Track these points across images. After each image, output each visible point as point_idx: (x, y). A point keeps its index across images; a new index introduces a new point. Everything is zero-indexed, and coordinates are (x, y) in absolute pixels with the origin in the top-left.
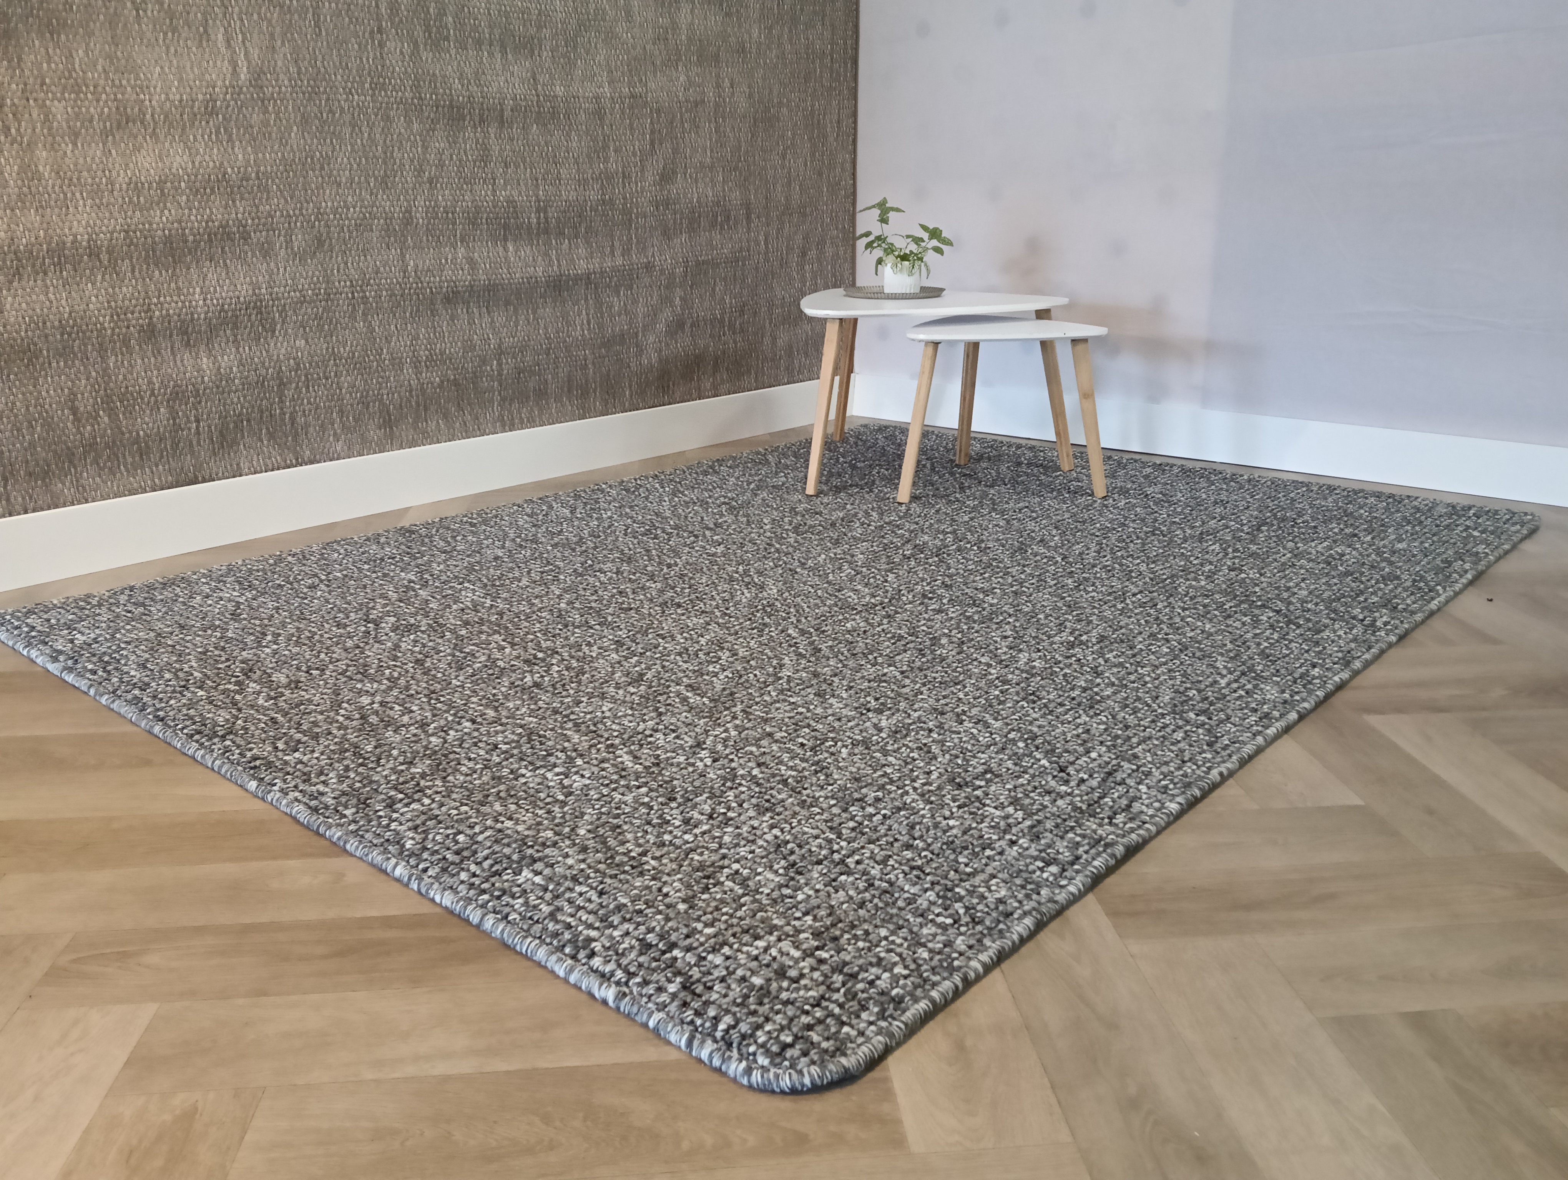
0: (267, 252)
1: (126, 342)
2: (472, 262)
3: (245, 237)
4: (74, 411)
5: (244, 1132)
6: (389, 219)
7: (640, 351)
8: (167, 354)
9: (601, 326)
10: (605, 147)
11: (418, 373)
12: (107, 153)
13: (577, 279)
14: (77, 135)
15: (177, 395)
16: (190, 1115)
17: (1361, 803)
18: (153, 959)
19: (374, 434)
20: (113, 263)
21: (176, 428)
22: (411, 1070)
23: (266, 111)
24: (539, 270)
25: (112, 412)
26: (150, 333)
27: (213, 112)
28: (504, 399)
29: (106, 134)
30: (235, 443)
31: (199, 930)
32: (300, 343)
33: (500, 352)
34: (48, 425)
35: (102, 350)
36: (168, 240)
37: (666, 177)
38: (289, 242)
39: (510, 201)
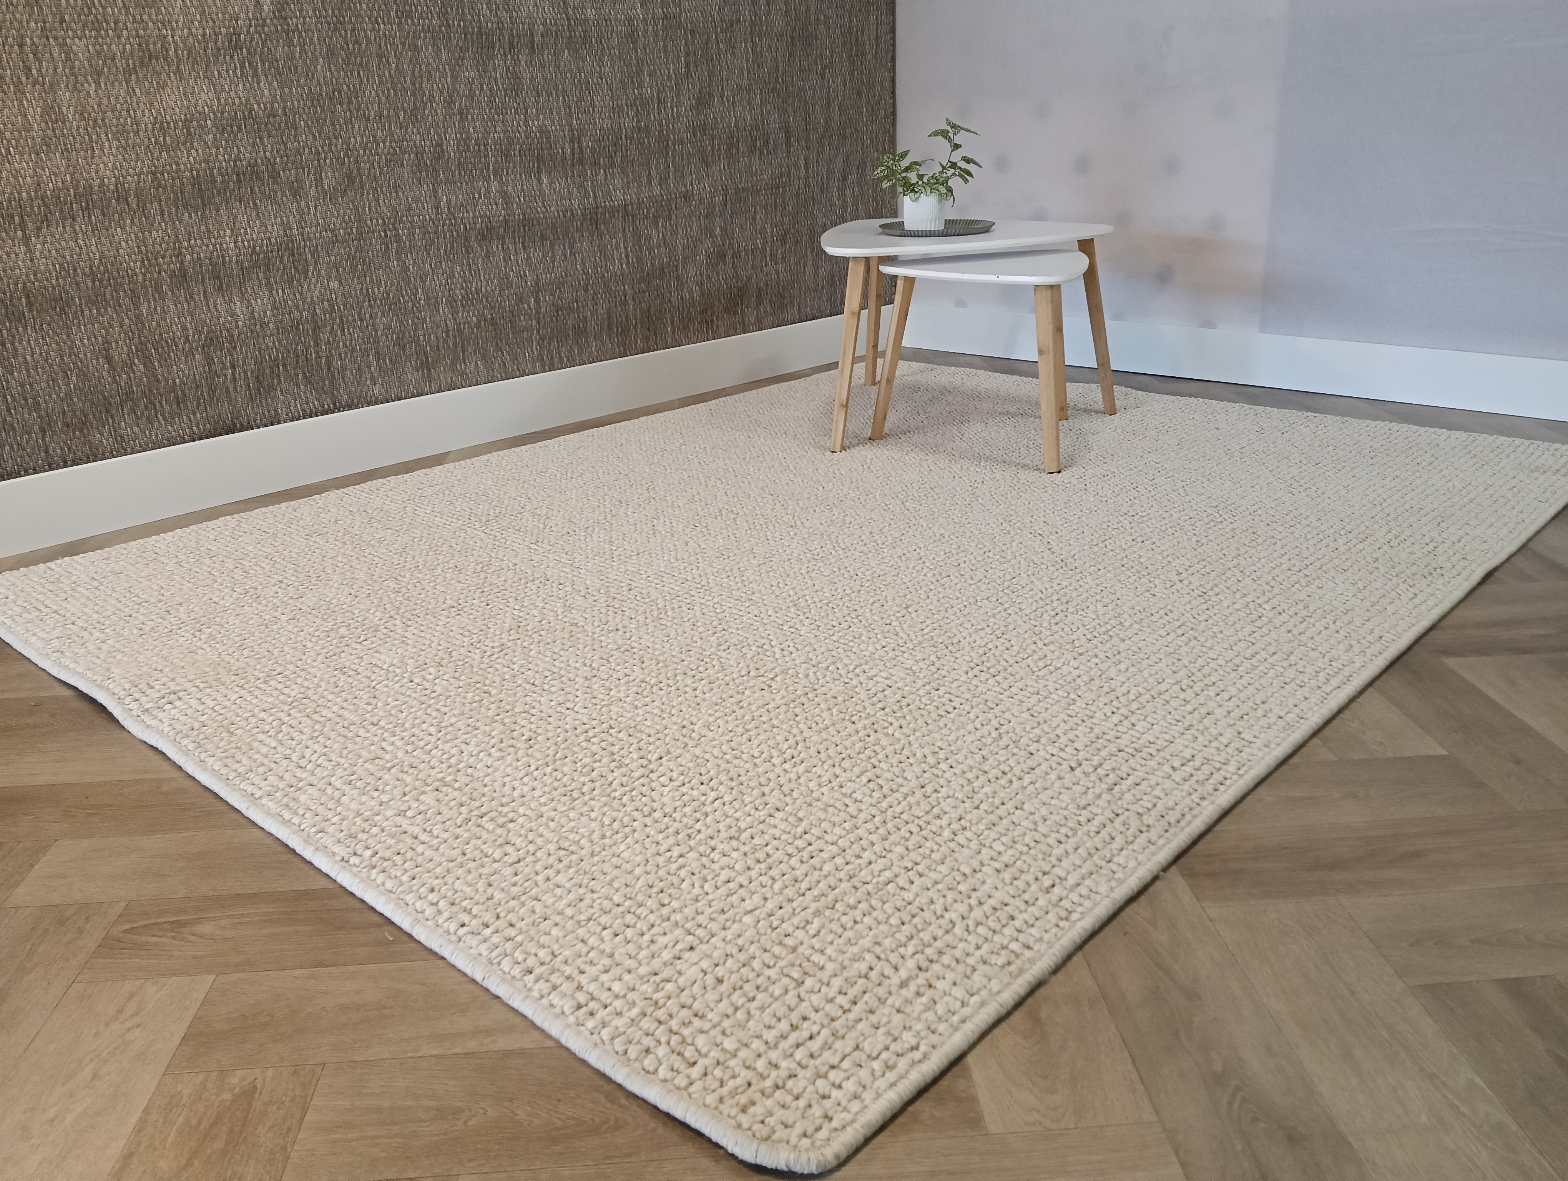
0: (296, 192)
1: (158, 288)
2: (505, 195)
3: (275, 176)
4: (109, 359)
5: (304, 1112)
6: (419, 153)
7: (682, 285)
8: (199, 298)
9: (640, 260)
10: (639, 72)
11: (454, 313)
12: (131, 92)
13: (613, 211)
14: (99, 74)
15: (211, 342)
16: (250, 1093)
17: (1445, 753)
18: (207, 928)
19: (412, 376)
20: (142, 207)
21: (212, 374)
22: (471, 1045)
23: (290, 44)
24: (575, 203)
25: (147, 361)
26: (181, 278)
27: (238, 47)
28: (542, 338)
29: (129, 72)
30: (271, 387)
31: (253, 898)
32: (334, 284)
33: (537, 289)
34: (83, 375)
35: (134, 297)
36: (195, 181)
37: (702, 102)
38: (319, 181)
39: (543, 131)
